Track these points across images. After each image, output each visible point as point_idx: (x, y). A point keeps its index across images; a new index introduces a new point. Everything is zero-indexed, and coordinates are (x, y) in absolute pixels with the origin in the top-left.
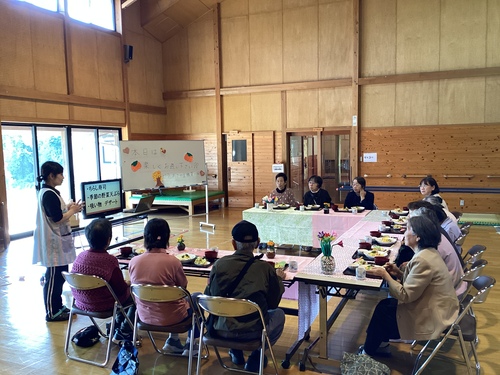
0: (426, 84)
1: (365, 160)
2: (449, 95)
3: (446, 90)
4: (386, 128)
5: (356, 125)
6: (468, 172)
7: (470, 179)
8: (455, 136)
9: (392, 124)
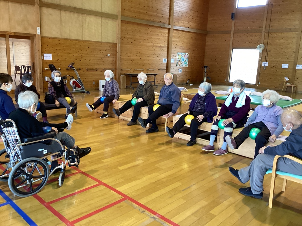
0: (76, 15)
1: (45, 58)
2: (87, 24)
3: (86, 20)
4: (56, 38)
5: (39, 34)
6: (96, 67)
7: (97, 70)
8: (90, 47)
9: (59, 37)
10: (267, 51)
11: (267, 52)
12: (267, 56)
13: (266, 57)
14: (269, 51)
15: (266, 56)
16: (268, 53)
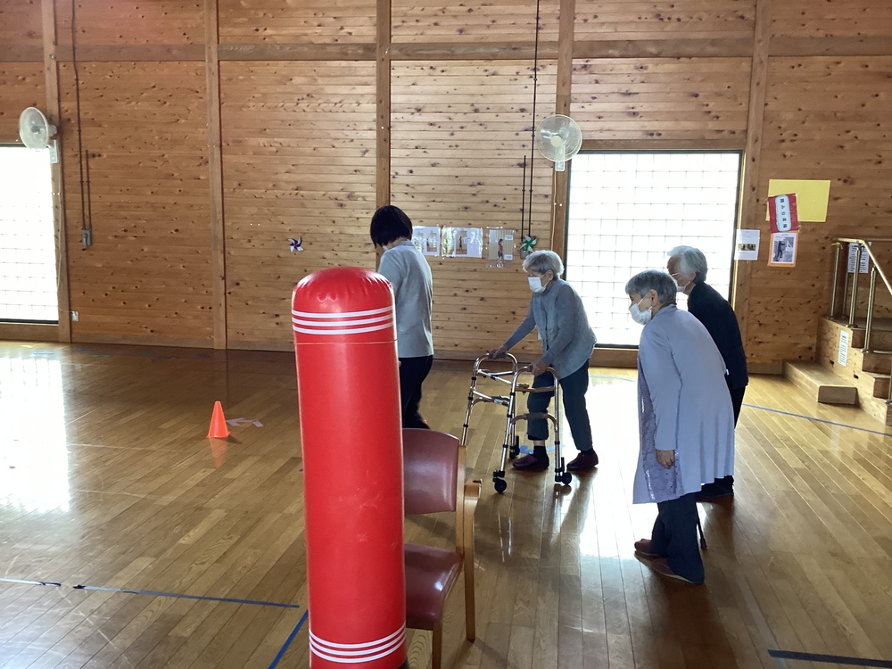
10: (84, 153)
11: (84, 162)
12: (85, 179)
13: (85, 187)
14: (94, 156)
15: (82, 182)
16: (92, 163)
